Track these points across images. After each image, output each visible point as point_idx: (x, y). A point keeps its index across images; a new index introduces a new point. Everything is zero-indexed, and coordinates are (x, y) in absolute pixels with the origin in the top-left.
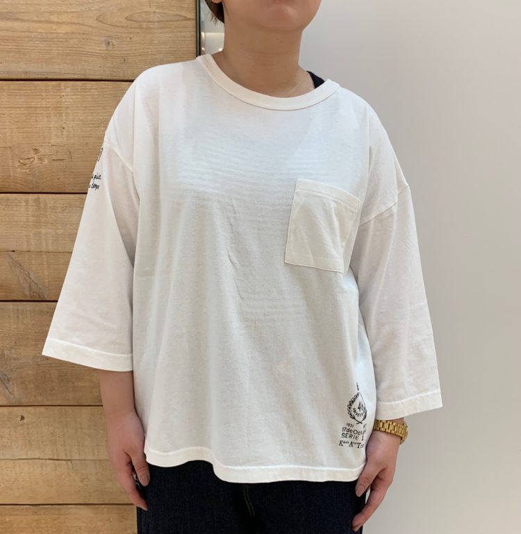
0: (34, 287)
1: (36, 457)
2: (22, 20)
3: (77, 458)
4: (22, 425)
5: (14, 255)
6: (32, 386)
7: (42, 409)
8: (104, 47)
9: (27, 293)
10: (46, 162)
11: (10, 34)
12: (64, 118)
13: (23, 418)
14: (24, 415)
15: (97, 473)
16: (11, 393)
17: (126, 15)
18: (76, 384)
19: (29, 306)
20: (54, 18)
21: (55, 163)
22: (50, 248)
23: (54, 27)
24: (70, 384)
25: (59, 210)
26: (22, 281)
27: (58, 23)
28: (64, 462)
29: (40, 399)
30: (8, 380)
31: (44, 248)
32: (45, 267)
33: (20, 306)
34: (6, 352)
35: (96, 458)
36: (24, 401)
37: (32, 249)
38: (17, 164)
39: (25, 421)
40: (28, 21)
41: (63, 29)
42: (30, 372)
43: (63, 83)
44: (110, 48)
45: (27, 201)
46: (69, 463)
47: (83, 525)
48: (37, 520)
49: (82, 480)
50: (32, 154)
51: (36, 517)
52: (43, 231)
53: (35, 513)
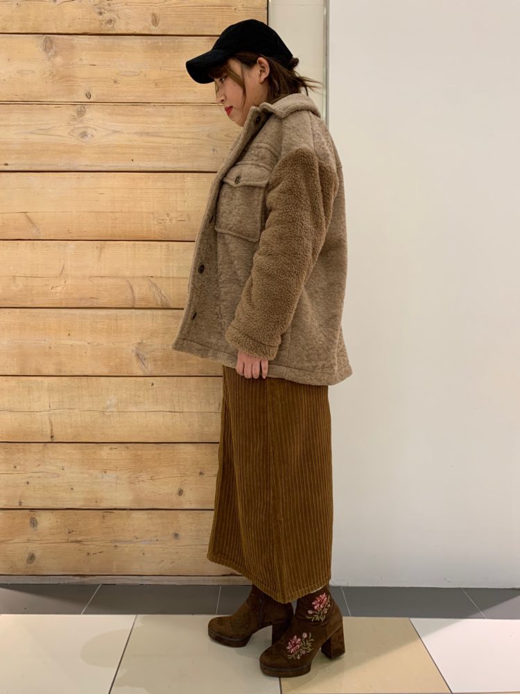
0: (164, 300)
1: (161, 410)
2: (163, 137)
3: (187, 410)
4: (152, 389)
5: (152, 279)
6: (160, 363)
7: (166, 378)
8: (211, 152)
9: (159, 303)
10: (174, 221)
11: (156, 145)
12: (186, 195)
13: (153, 384)
14: (154, 382)
15: (199, 421)
16: (146, 368)
17: (225, 133)
18: (188, 362)
19: (160, 312)
20: (182, 136)
21: (179, 222)
22: (175, 275)
23: (182, 140)
24: (184, 362)
25: (181, 252)
26: (156, 296)
27: (184, 138)
28: (178, 414)
29: (164, 371)
30: (145, 359)
31: (171, 275)
32: (171, 287)
33: (155, 312)
34: (144, 341)
35: (199, 411)
36: (155, 373)
37: (164, 276)
38: (156, 223)
39: (154, 386)
40: (166, 137)
41: (187, 142)
42: (159, 354)
43: (186, 174)
44: (215, 153)
45: (161, 246)
46: (181, 414)
47: (189, 457)
48: (159, 454)
49: (189, 426)
50: (166, 217)
51: (158, 452)
52: (171, 264)
53: (158, 449)
